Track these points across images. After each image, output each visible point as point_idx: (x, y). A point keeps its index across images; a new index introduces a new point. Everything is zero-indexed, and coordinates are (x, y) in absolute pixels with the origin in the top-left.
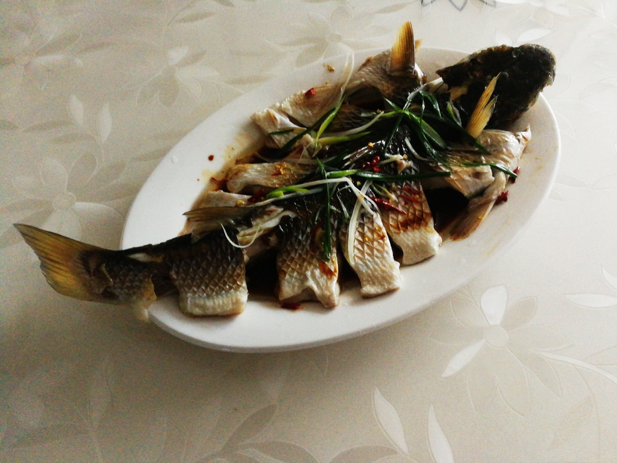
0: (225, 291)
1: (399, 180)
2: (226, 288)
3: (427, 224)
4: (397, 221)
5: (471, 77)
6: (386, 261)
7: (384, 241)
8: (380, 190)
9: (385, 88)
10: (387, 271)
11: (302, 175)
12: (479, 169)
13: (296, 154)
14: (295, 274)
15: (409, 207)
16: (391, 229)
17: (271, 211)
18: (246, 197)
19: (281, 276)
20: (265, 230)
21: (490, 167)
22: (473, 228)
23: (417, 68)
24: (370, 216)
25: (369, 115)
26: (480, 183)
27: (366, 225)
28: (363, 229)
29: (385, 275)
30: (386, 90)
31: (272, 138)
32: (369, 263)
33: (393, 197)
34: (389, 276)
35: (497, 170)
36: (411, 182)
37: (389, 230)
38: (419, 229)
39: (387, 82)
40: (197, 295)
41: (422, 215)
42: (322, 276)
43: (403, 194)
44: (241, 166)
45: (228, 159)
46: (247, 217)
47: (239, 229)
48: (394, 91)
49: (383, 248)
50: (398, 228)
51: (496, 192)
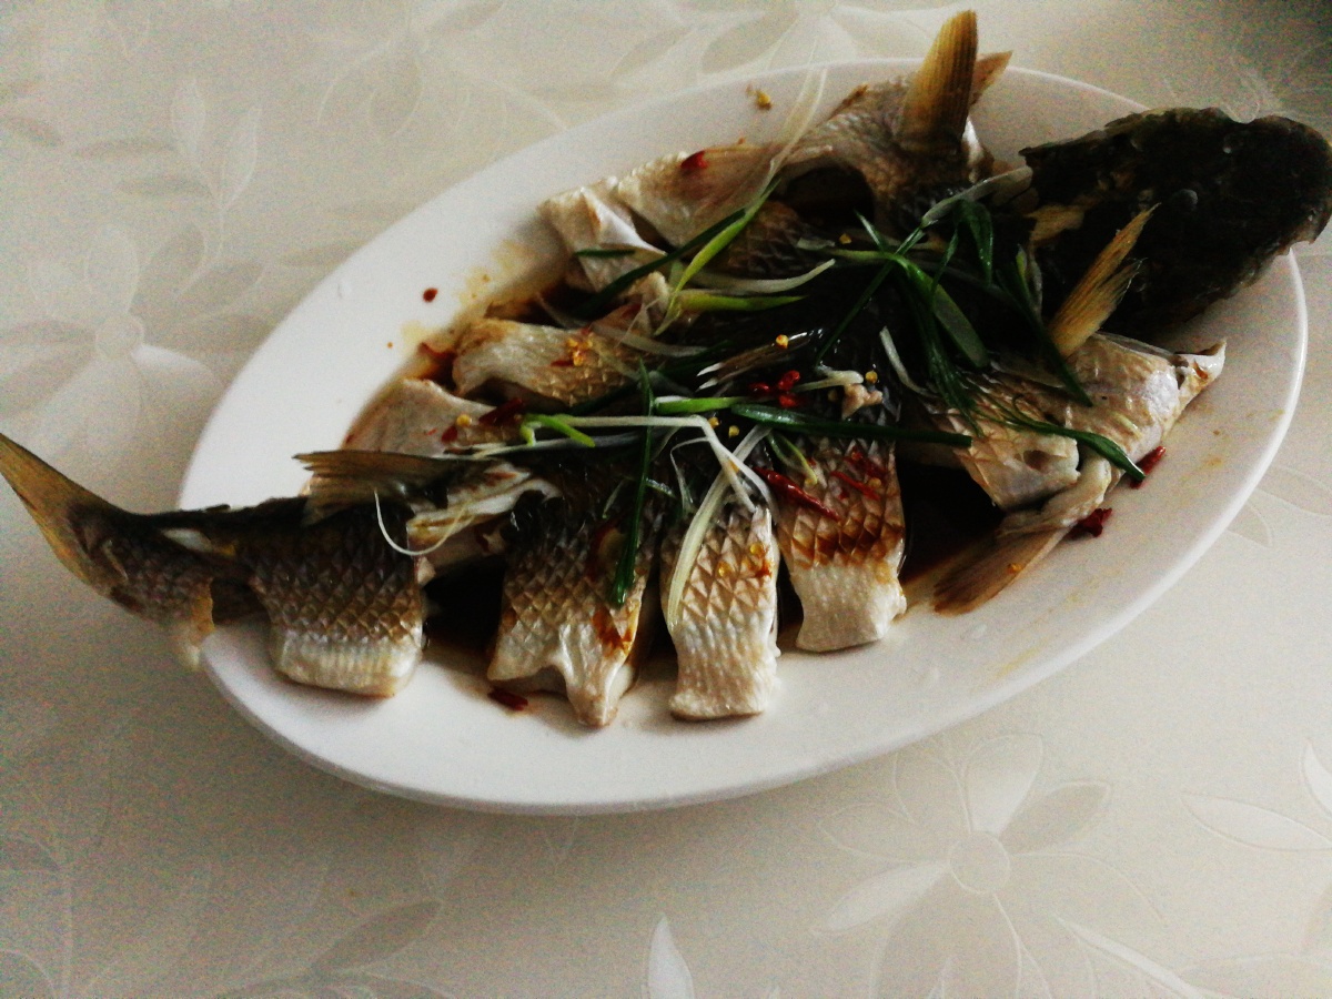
0: (370, 639)
1: (839, 434)
2: (373, 632)
3: (884, 553)
4: (814, 533)
5: (1102, 185)
6: (749, 638)
7: (761, 583)
8: (788, 453)
9: (881, 177)
10: (742, 666)
11: (619, 376)
12: (1044, 443)
13: (624, 316)
14: (537, 624)
15: (851, 503)
16: (794, 550)
17: (499, 477)
18: (482, 408)
19: (506, 622)
20: (478, 517)
21: (1075, 442)
22: (989, 592)
23: (970, 134)
24: (745, 515)
25: (817, 246)
26: (1039, 482)
27: (731, 535)
28: (721, 544)
29: (734, 674)
30: (880, 183)
31: (579, 264)
32: (709, 632)
33: (816, 475)
34: (742, 680)
35: (1094, 453)
36: (869, 444)
37: (789, 552)
38: (859, 565)
39: (891, 161)
40: (306, 638)
41: (878, 531)
42: (593, 644)
43: (841, 470)
44: (493, 322)
45: (471, 302)
46: (439, 484)
47: (414, 507)
48: (899, 186)
49: (755, 601)
50: (810, 552)
51: (1074, 511)
